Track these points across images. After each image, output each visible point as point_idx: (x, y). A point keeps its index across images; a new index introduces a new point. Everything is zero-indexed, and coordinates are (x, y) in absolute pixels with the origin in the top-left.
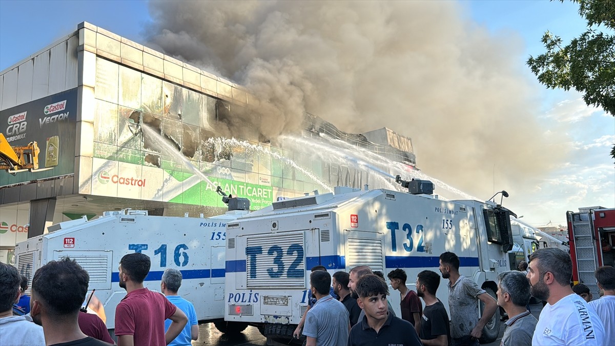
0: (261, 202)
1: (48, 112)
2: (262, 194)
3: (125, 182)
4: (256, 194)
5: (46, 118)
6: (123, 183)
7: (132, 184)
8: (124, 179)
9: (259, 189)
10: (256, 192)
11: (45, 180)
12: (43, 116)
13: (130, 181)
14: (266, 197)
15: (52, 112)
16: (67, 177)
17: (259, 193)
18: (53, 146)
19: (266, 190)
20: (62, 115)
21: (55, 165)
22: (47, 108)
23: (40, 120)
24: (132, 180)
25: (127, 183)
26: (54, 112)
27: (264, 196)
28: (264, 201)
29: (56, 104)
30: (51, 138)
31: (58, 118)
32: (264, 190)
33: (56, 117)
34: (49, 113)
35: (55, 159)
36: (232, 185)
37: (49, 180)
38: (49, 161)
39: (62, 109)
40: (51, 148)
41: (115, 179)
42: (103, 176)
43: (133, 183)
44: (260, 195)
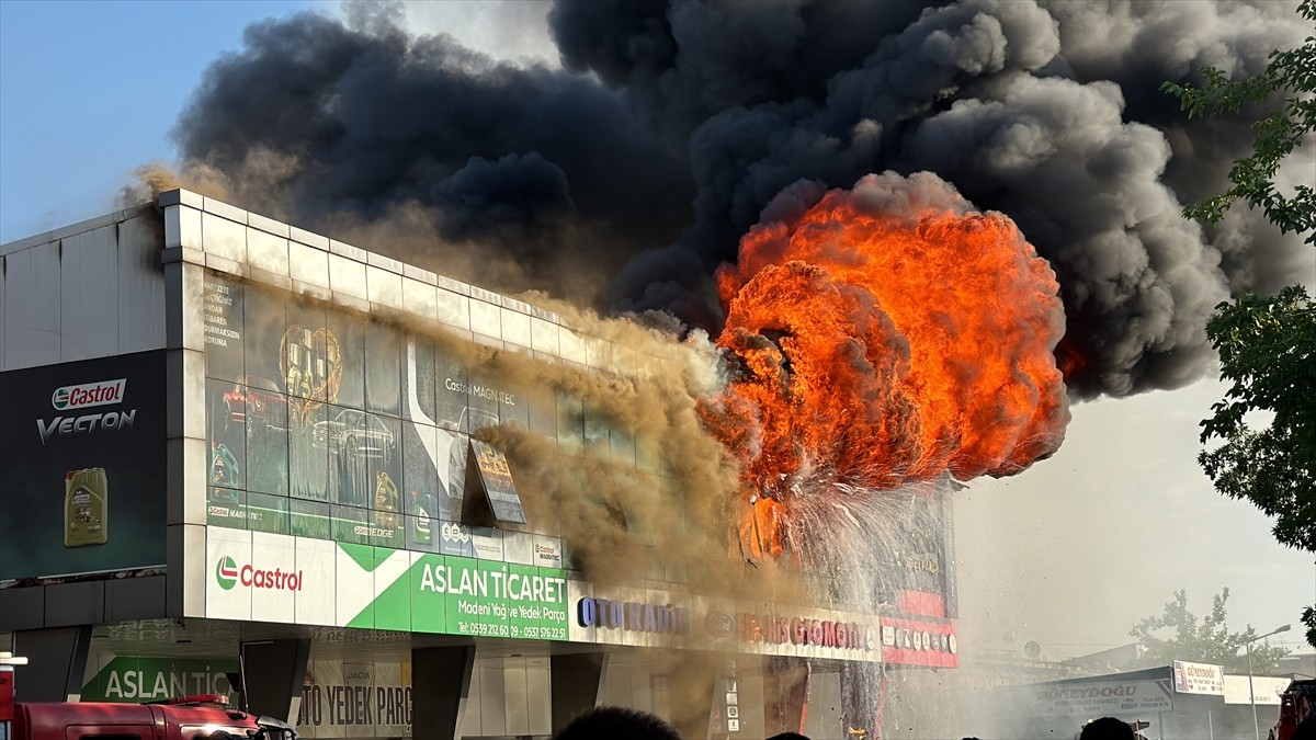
0: (541, 614)
1: (65, 404)
2: (544, 593)
3: (266, 581)
4: (529, 593)
5: (57, 419)
6: (262, 585)
7: (278, 587)
8: (263, 574)
9: (535, 579)
10: (529, 588)
11: (68, 580)
12: (49, 415)
13: (274, 578)
14: (553, 600)
15: (78, 406)
16: (139, 575)
17: (536, 591)
18: (88, 493)
19: (552, 580)
20: (114, 415)
21: (98, 541)
22: (61, 393)
23: (40, 422)
24: (278, 574)
25: (269, 583)
26: (86, 405)
27: (549, 599)
28: (548, 613)
29: (94, 386)
30: (78, 473)
31: (99, 421)
32: (548, 580)
33: (94, 418)
34: (68, 407)
35: (97, 527)
36: (475, 571)
37: (81, 579)
38: (75, 530)
39: (113, 401)
40: (81, 499)
41: (248, 576)
42: (226, 569)
43: (280, 583)
44: (538, 595)
